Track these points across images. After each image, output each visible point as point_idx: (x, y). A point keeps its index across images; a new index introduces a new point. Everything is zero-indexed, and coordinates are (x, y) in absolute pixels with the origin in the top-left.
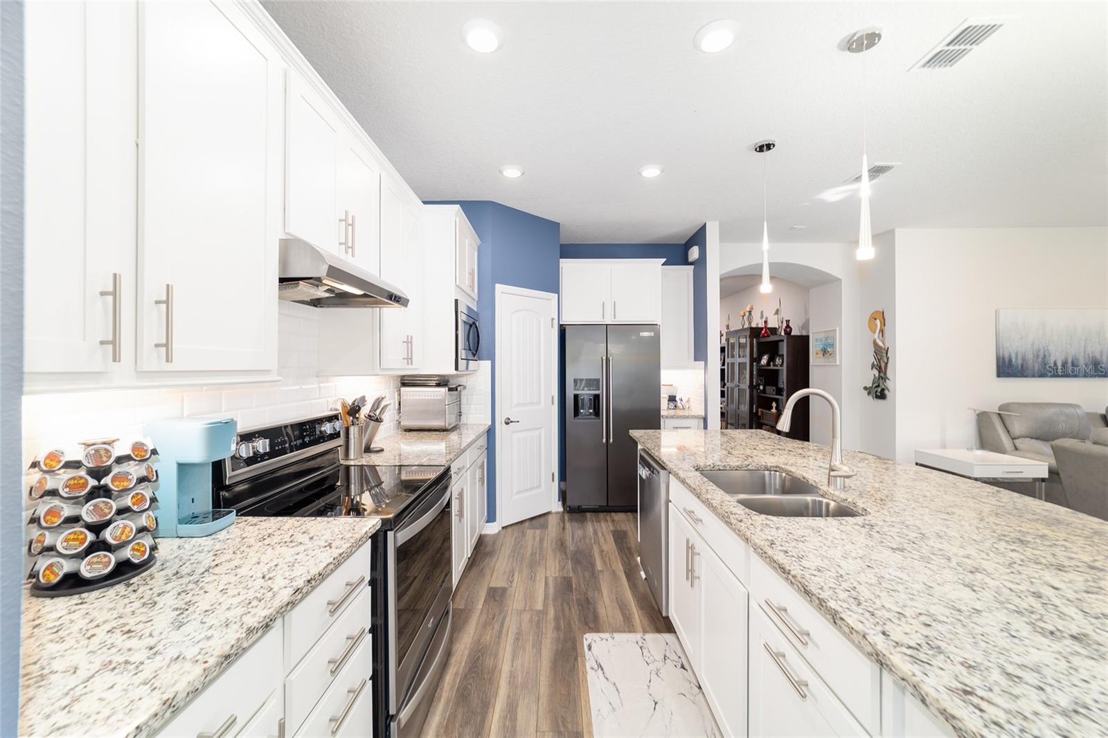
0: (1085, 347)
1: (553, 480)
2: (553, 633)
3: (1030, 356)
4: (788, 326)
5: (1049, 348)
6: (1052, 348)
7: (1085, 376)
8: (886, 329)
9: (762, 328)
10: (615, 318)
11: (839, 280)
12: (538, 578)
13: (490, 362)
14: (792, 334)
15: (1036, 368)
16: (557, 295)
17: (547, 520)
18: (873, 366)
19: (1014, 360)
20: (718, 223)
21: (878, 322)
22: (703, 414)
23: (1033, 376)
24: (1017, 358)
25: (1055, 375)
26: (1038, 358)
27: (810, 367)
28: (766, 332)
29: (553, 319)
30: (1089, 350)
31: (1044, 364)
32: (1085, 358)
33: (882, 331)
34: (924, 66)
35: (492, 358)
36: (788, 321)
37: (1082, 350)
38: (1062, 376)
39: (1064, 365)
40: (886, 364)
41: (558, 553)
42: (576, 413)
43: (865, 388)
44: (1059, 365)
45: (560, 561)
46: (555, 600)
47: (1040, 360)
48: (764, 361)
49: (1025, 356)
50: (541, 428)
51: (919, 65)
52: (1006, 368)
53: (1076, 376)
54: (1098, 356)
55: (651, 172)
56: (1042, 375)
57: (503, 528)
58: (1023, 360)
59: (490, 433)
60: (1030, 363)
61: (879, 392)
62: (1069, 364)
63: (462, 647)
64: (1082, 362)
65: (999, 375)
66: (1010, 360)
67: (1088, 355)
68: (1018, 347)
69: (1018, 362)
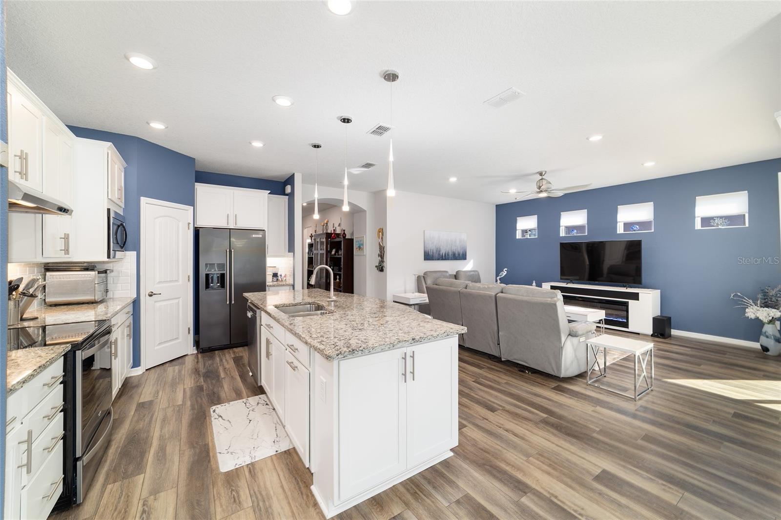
0: (451, 248)
1: (189, 333)
2: (190, 412)
3: (435, 251)
4: (344, 233)
6: (441, 248)
7: (451, 260)
8: (384, 237)
9: (332, 234)
10: (236, 225)
11: (365, 211)
12: (178, 390)
13: (135, 252)
14: (346, 238)
15: (437, 256)
16: (193, 207)
17: (185, 360)
18: (379, 255)
19: (429, 253)
20: (301, 174)
21: (381, 233)
22: (292, 283)
23: (436, 260)
25: (443, 259)
26: (437, 251)
27: (354, 256)
28: (334, 236)
29: (189, 224)
30: (452, 249)
31: (439, 254)
32: (451, 252)
33: (382, 238)
34: (371, 133)
35: (137, 248)
36: (344, 230)
38: (444, 260)
40: (384, 254)
41: (194, 375)
42: (207, 286)
43: (376, 266)
44: (444, 255)
45: (194, 379)
46: (191, 397)
48: (333, 252)
49: (433, 250)
50: (179, 298)
51: (370, 132)
52: (428, 257)
53: (448, 259)
54: (455, 251)
55: (257, 144)
56: (438, 259)
57: (146, 370)
58: (433, 253)
59: (136, 303)
60: (435, 254)
61: (381, 268)
62: (447, 255)
63: (120, 435)
64: (450, 254)
65: (425, 260)
66: (428, 253)
68: (431, 247)
69: (431, 254)
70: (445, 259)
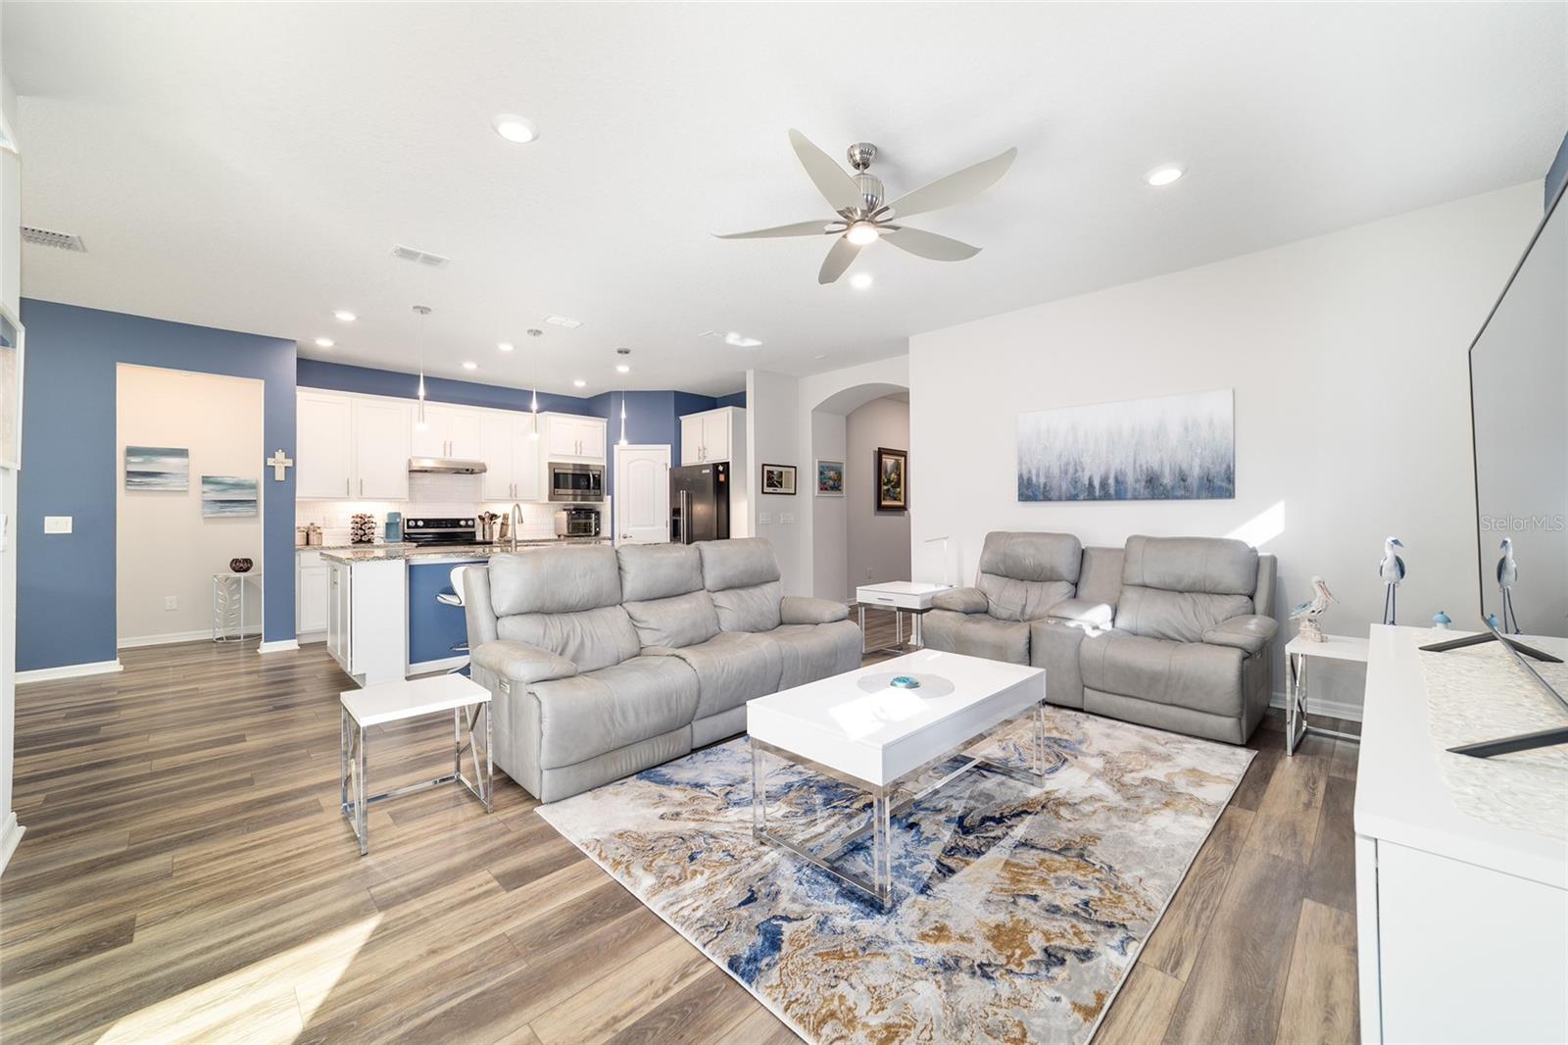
0: (1136, 455)
3: (1055, 471)
5: (1083, 460)
6: (1086, 460)
7: (1135, 498)
13: (611, 496)
15: (1064, 488)
16: (670, 445)
19: (1034, 479)
23: (1060, 499)
24: (1038, 475)
25: (1091, 496)
26: (1066, 472)
29: (666, 464)
30: (1142, 459)
31: (1075, 482)
32: (1134, 472)
35: (611, 492)
37: (1131, 459)
38: (1101, 498)
39: (1104, 484)
44: (1097, 483)
47: (1069, 476)
49: (1049, 472)
52: (1030, 491)
53: (1120, 496)
54: (1156, 468)
56: (1073, 498)
58: (1050, 476)
60: (1055, 483)
62: (1111, 481)
64: (1130, 479)
66: (1029, 479)
67: (1141, 466)
68: (1044, 460)
69: (1038, 481)
70: (1106, 496)
